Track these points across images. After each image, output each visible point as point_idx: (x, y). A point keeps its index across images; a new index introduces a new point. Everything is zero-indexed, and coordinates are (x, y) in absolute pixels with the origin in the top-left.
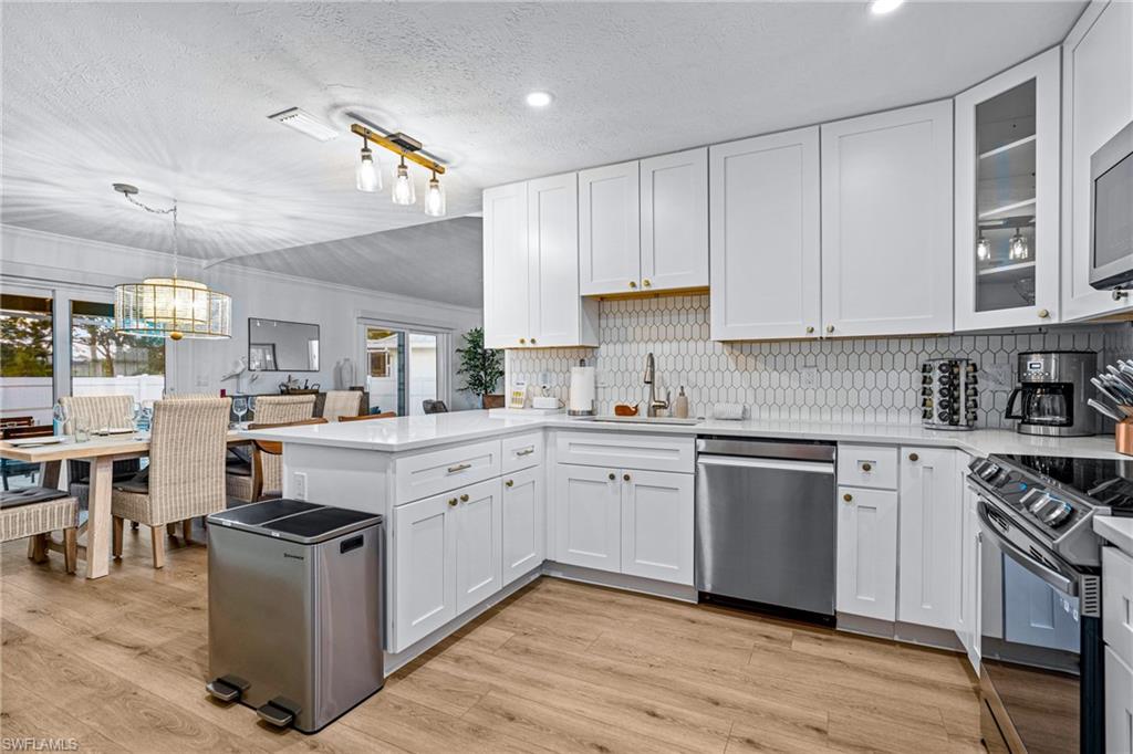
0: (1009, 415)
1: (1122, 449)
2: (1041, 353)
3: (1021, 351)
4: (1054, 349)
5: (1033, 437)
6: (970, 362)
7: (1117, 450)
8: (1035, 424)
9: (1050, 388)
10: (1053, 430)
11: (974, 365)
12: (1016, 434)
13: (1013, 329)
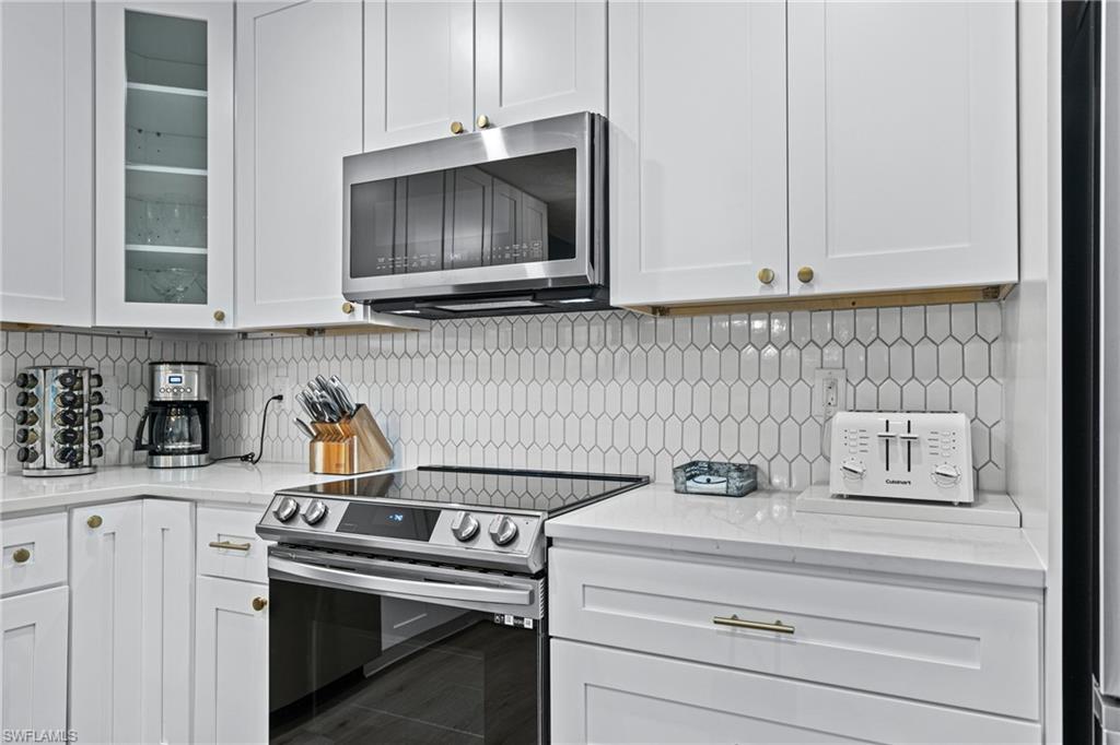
0: (139, 446)
1: (319, 468)
2: (170, 363)
3: (154, 360)
4: (184, 360)
5: (162, 471)
6: (93, 373)
7: (312, 469)
8: (169, 454)
9: (185, 407)
10: (184, 460)
11: (98, 377)
12: (145, 470)
13: (146, 331)
